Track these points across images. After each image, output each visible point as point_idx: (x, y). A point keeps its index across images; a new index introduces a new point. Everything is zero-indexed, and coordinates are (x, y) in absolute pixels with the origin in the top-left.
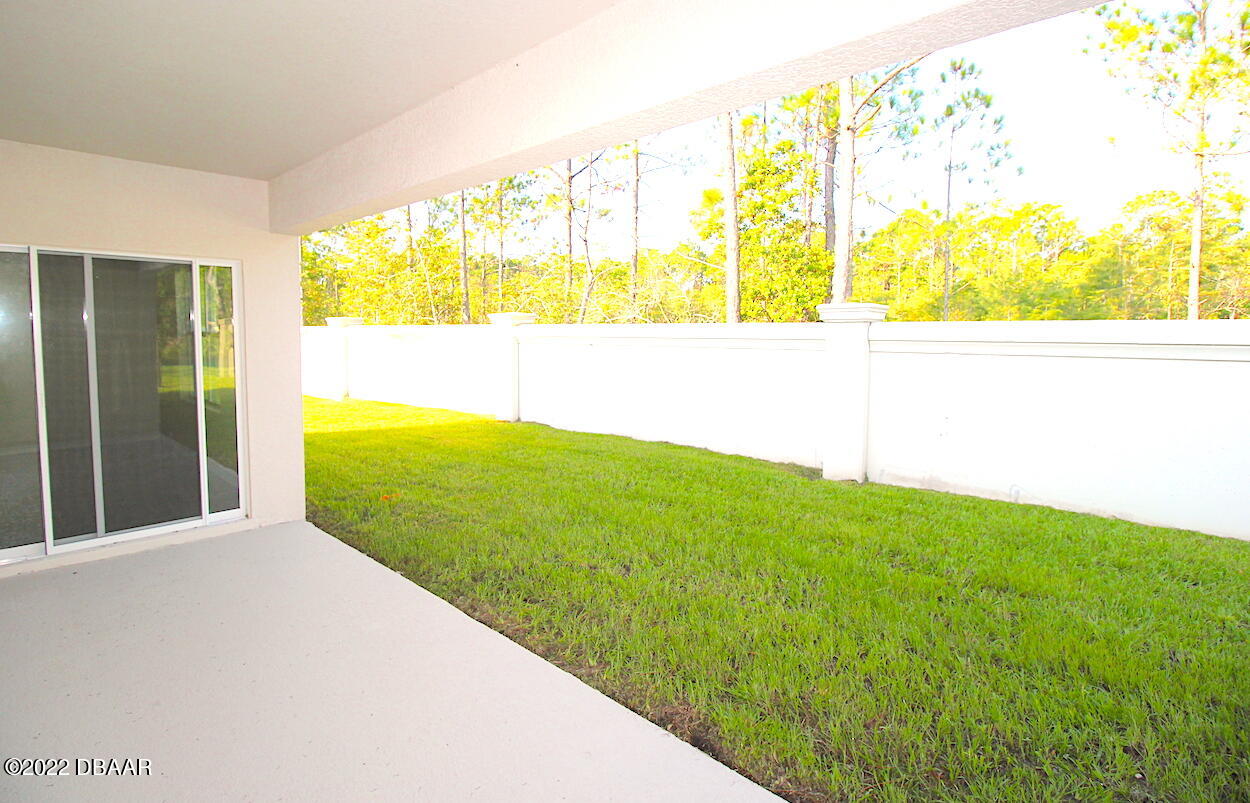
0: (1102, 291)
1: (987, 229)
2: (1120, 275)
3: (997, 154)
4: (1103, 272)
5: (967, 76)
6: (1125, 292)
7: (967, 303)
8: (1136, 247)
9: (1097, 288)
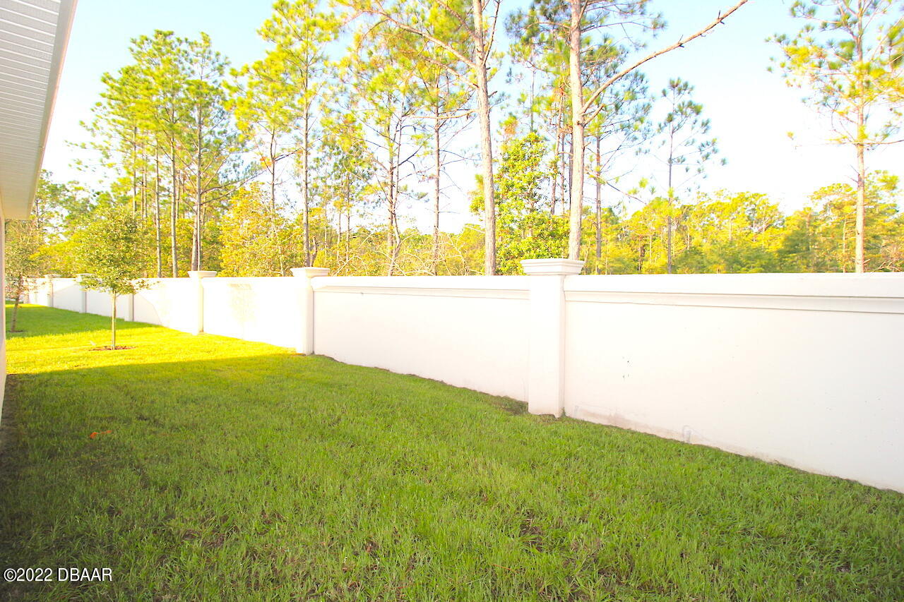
0: (794, 254)
1: (714, 211)
2: (808, 243)
3: (708, 150)
4: (794, 240)
5: (683, 92)
6: (810, 256)
7: (695, 263)
8: (818, 222)
9: (790, 252)
